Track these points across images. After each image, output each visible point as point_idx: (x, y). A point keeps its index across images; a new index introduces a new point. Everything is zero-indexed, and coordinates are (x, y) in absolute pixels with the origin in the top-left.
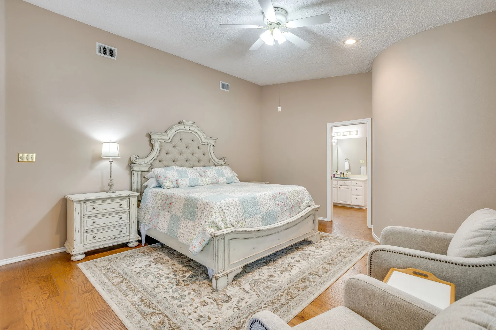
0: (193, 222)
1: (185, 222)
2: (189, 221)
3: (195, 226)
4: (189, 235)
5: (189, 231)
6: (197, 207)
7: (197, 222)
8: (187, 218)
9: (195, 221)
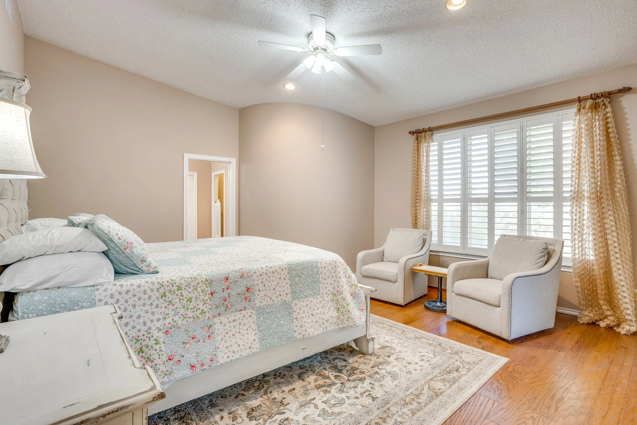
0: (318, 297)
1: (305, 304)
2: (311, 298)
3: (324, 301)
4: (321, 317)
5: (319, 312)
6: (320, 272)
7: (324, 294)
8: (306, 297)
9: (321, 293)
